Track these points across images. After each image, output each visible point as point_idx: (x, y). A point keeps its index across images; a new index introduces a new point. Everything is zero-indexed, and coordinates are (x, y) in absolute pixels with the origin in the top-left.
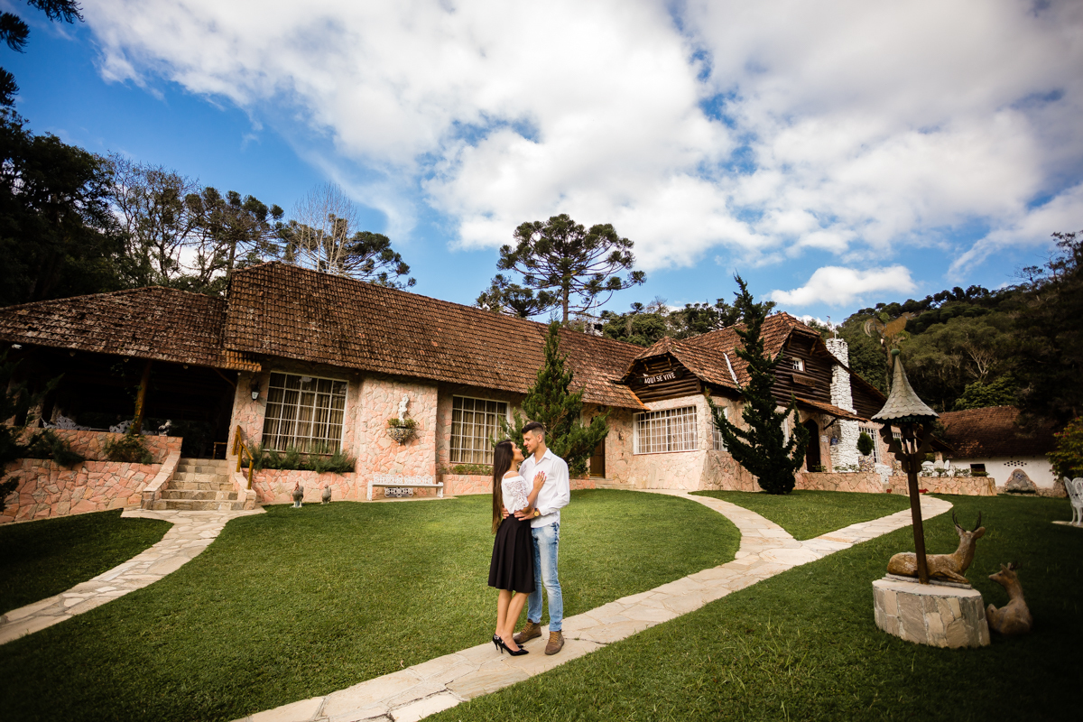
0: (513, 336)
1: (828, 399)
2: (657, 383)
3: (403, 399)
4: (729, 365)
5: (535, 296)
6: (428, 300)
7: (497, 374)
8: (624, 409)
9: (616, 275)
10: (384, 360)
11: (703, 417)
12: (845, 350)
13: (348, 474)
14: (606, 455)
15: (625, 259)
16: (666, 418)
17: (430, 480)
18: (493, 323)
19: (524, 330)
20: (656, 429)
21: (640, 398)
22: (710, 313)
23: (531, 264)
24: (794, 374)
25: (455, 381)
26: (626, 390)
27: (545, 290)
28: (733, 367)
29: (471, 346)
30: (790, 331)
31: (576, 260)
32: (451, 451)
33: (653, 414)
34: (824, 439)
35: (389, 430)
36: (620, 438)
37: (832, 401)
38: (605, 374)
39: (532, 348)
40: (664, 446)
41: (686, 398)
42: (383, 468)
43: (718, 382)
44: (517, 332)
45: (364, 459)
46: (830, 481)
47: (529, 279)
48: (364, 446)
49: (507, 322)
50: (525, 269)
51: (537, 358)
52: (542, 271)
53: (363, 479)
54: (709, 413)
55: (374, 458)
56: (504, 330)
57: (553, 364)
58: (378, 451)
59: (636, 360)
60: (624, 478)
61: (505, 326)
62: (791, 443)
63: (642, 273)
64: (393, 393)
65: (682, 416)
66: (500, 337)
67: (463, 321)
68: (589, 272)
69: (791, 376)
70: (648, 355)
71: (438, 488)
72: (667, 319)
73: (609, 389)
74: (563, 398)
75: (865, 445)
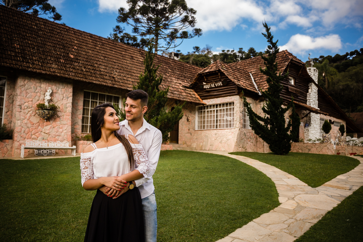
0: (124, 55)
1: (305, 102)
2: (211, 88)
3: (48, 91)
4: (253, 80)
5: (139, 41)
6: (68, 28)
7: (113, 78)
8: (191, 103)
9: (185, 30)
10: (33, 64)
11: (238, 109)
12: (317, 74)
13: (7, 141)
14: (180, 130)
15: (191, 21)
16: (215, 109)
17: (67, 145)
18: (112, 47)
19: (131, 52)
20: (210, 116)
21: (201, 97)
22: (235, 56)
23: (137, 21)
24: (289, 86)
25: (84, 80)
26: (192, 92)
27: (145, 38)
28: (255, 81)
29: (97, 59)
30: (289, 61)
31: (163, 20)
32: (83, 126)
33: (207, 106)
34: (302, 124)
35: (37, 111)
36: (188, 120)
37: (307, 103)
38: (180, 82)
39: (136, 64)
40: (214, 125)
41: (228, 97)
42: (33, 136)
43: (248, 89)
44: (127, 54)
45: (19, 130)
46: (306, 147)
47: (136, 30)
48: (19, 121)
49: (120, 47)
50: (133, 23)
51: (139, 70)
52: (144, 25)
53: (18, 143)
54: (242, 107)
55: (27, 130)
56: (118, 51)
57: (150, 71)
58: (29, 125)
59: (199, 74)
60: (189, 144)
61: (119, 49)
62: (289, 125)
63: (200, 30)
64: (40, 87)
65: (225, 108)
66: (116, 56)
67: (92, 44)
68: (170, 27)
69: (288, 87)
70: (207, 71)
71: (72, 150)
72: (211, 58)
73: (182, 91)
74: (155, 93)
75: (326, 128)
